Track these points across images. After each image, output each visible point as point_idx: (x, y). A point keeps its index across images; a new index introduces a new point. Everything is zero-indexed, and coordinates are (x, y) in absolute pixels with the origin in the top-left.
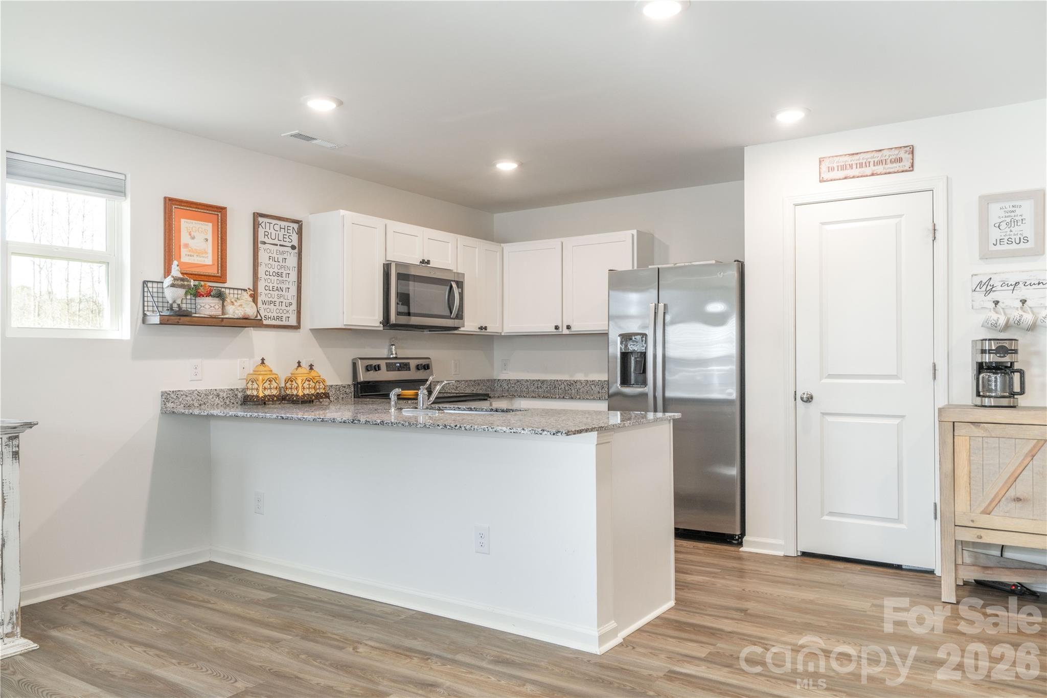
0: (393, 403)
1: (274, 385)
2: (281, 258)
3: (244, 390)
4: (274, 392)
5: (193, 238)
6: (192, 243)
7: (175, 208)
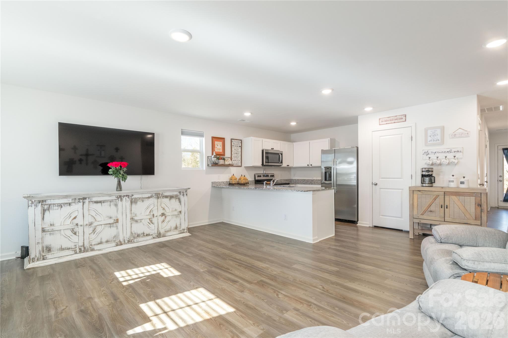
0: (264, 185)
1: (236, 180)
2: (237, 149)
3: (229, 182)
4: (236, 182)
5: (218, 146)
6: (218, 147)
7: (214, 139)
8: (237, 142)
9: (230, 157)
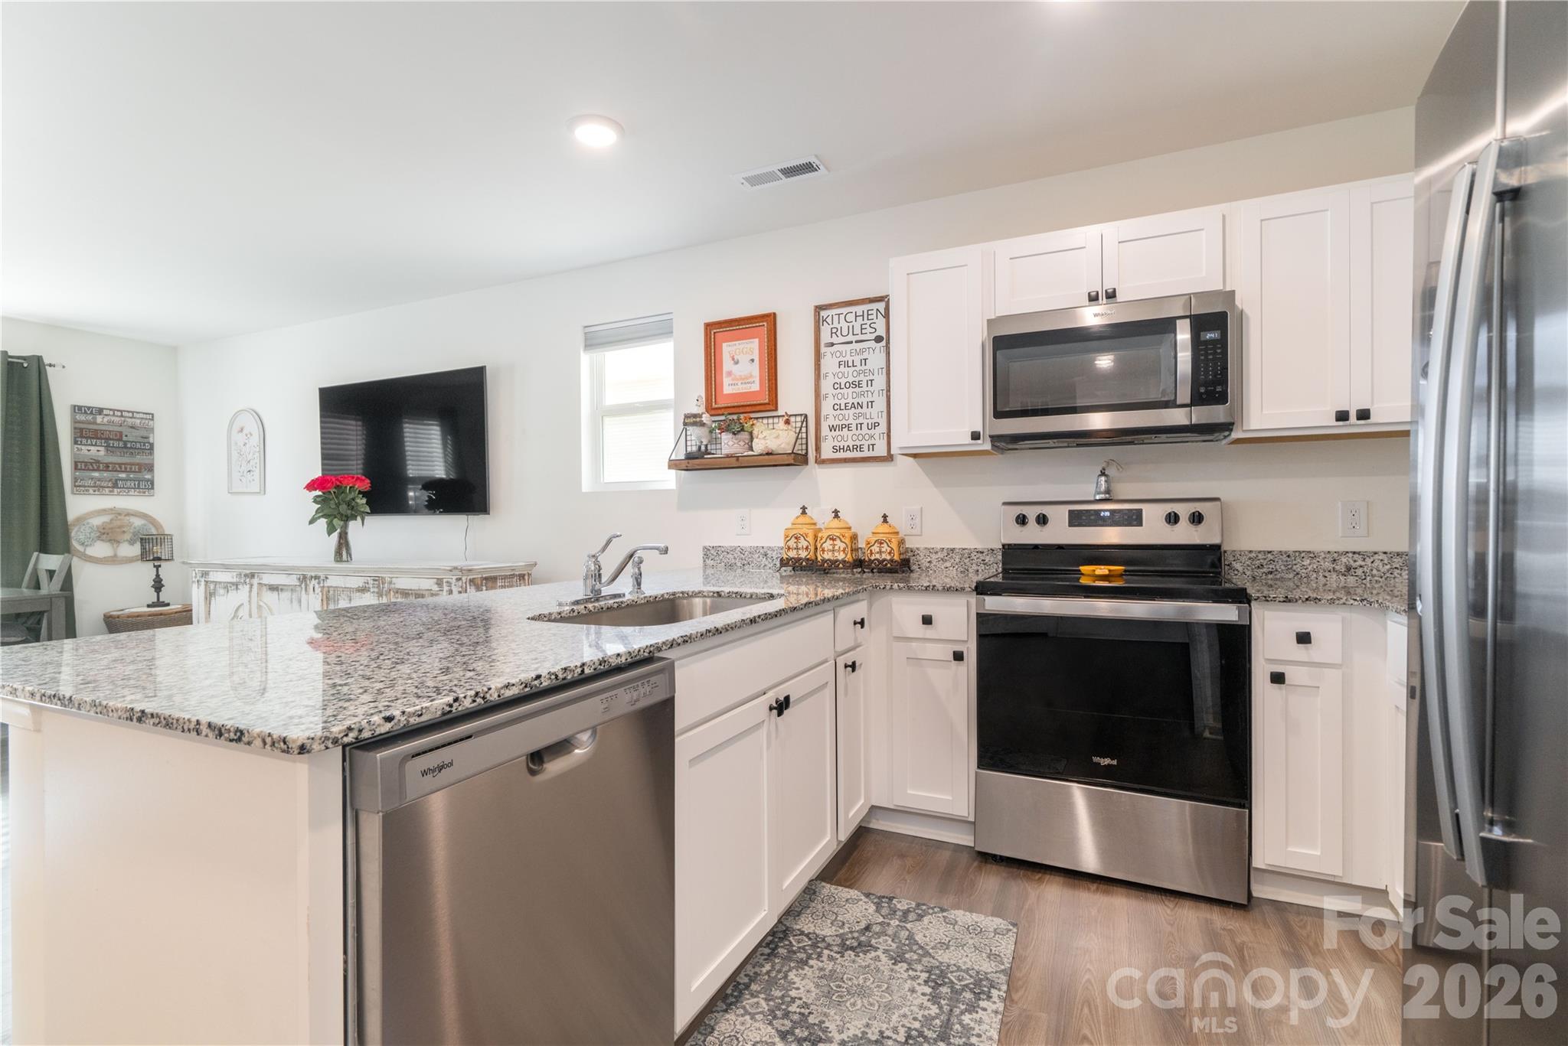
2: (858, 359)
3: (784, 550)
5: (737, 363)
6: (736, 369)
7: (715, 333)
8: (856, 316)
9: (801, 415)
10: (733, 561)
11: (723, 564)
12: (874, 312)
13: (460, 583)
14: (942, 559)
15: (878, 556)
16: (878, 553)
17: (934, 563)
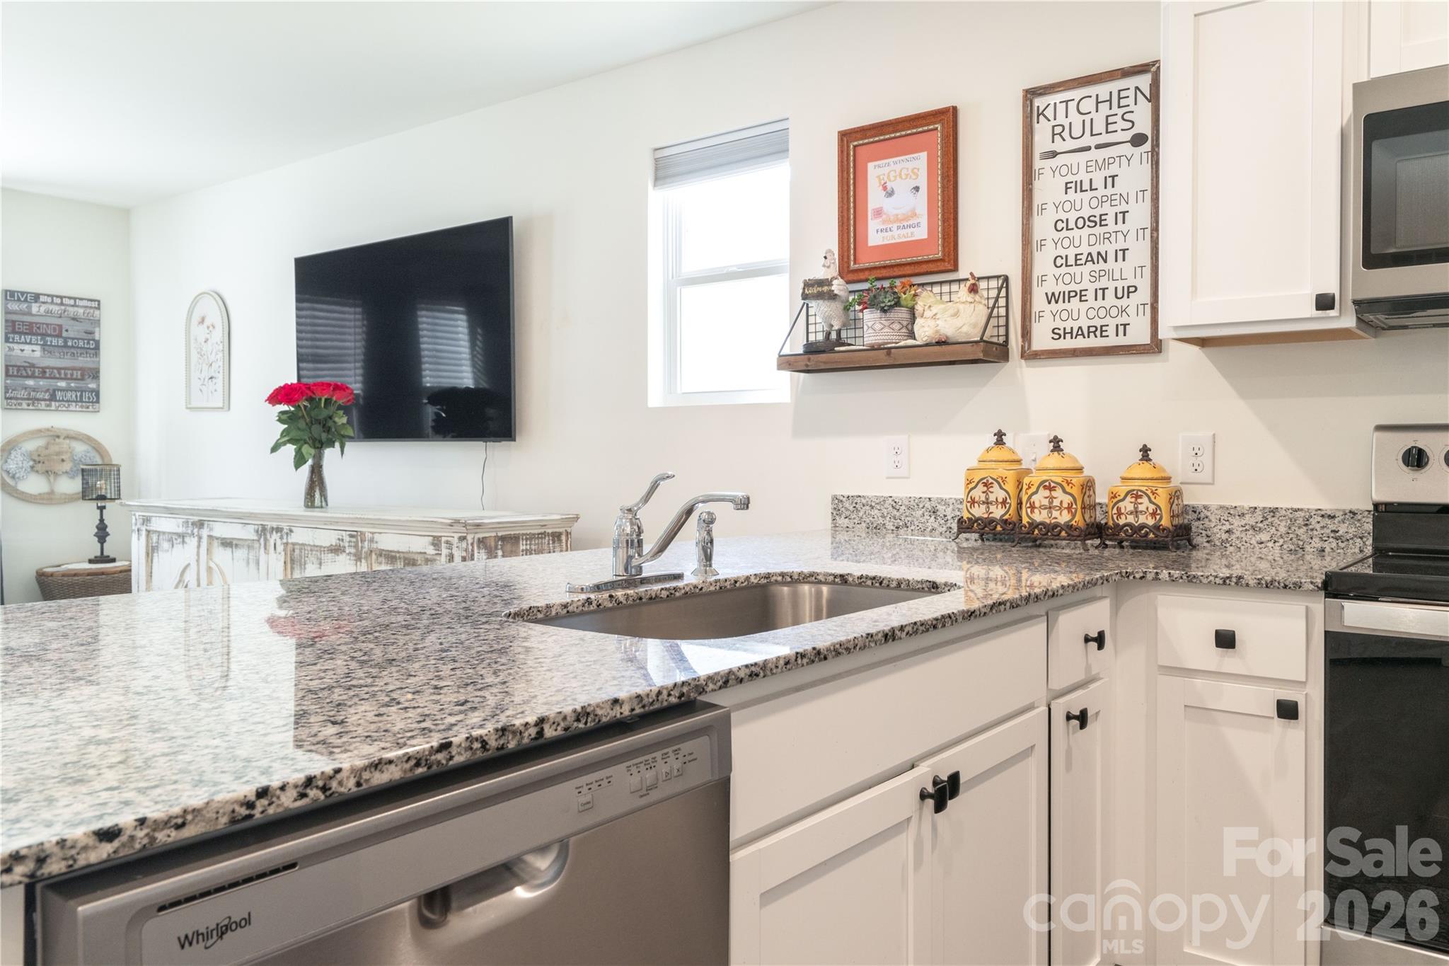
2: (1100, 177)
5: (890, 194)
6: (889, 206)
7: (855, 147)
8: (1098, 103)
9: (998, 277)
10: (881, 520)
11: (864, 525)
12: (1131, 93)
13: (464, 545)
14: (1253, 528)
15: (1131, 519)
16: (1131, 513)
17: (1238, 534)
